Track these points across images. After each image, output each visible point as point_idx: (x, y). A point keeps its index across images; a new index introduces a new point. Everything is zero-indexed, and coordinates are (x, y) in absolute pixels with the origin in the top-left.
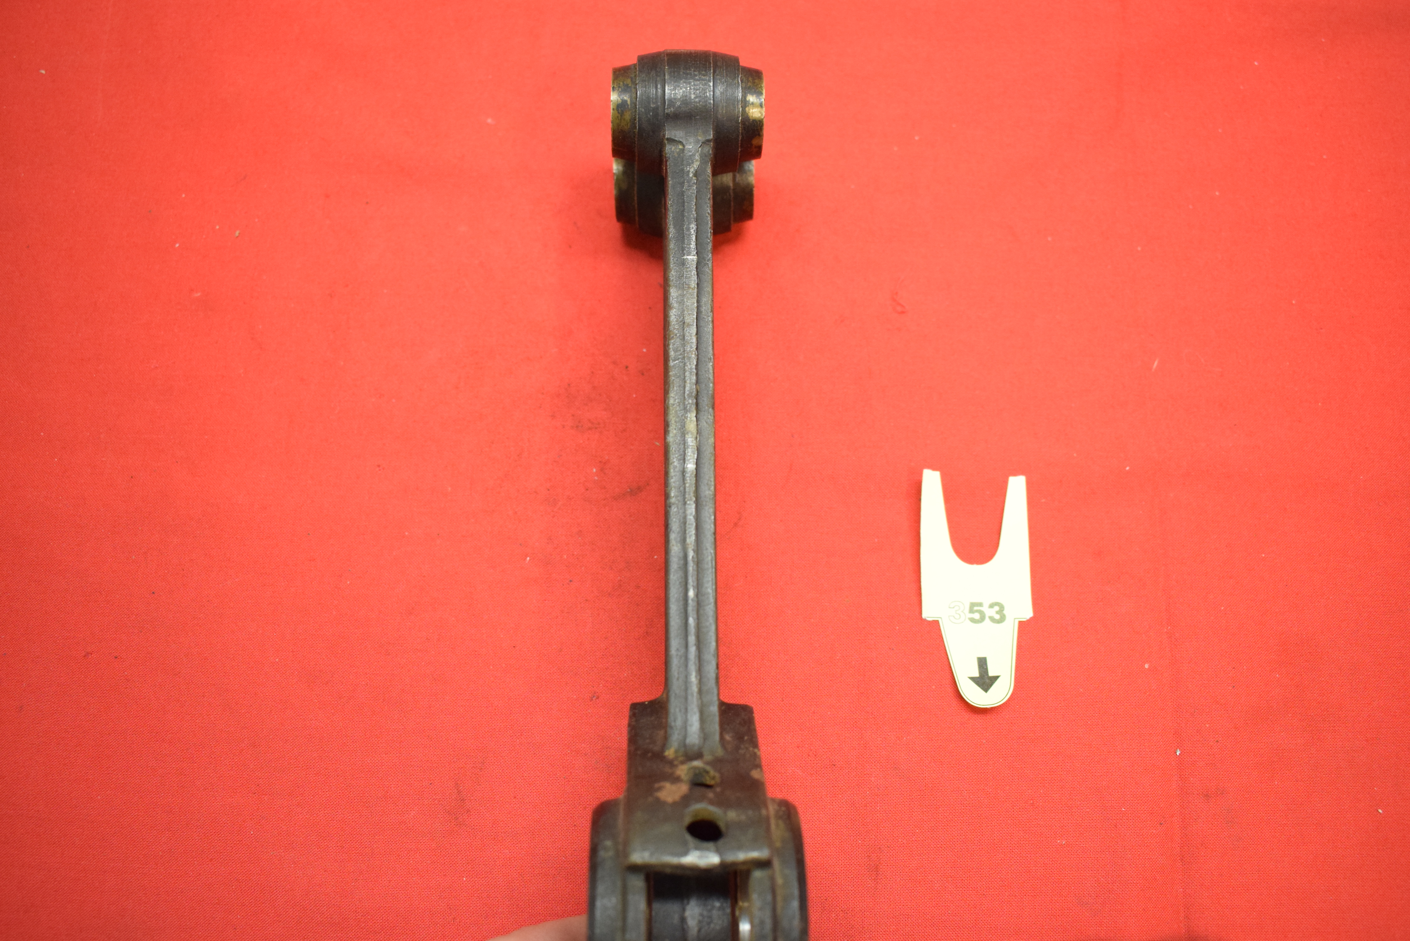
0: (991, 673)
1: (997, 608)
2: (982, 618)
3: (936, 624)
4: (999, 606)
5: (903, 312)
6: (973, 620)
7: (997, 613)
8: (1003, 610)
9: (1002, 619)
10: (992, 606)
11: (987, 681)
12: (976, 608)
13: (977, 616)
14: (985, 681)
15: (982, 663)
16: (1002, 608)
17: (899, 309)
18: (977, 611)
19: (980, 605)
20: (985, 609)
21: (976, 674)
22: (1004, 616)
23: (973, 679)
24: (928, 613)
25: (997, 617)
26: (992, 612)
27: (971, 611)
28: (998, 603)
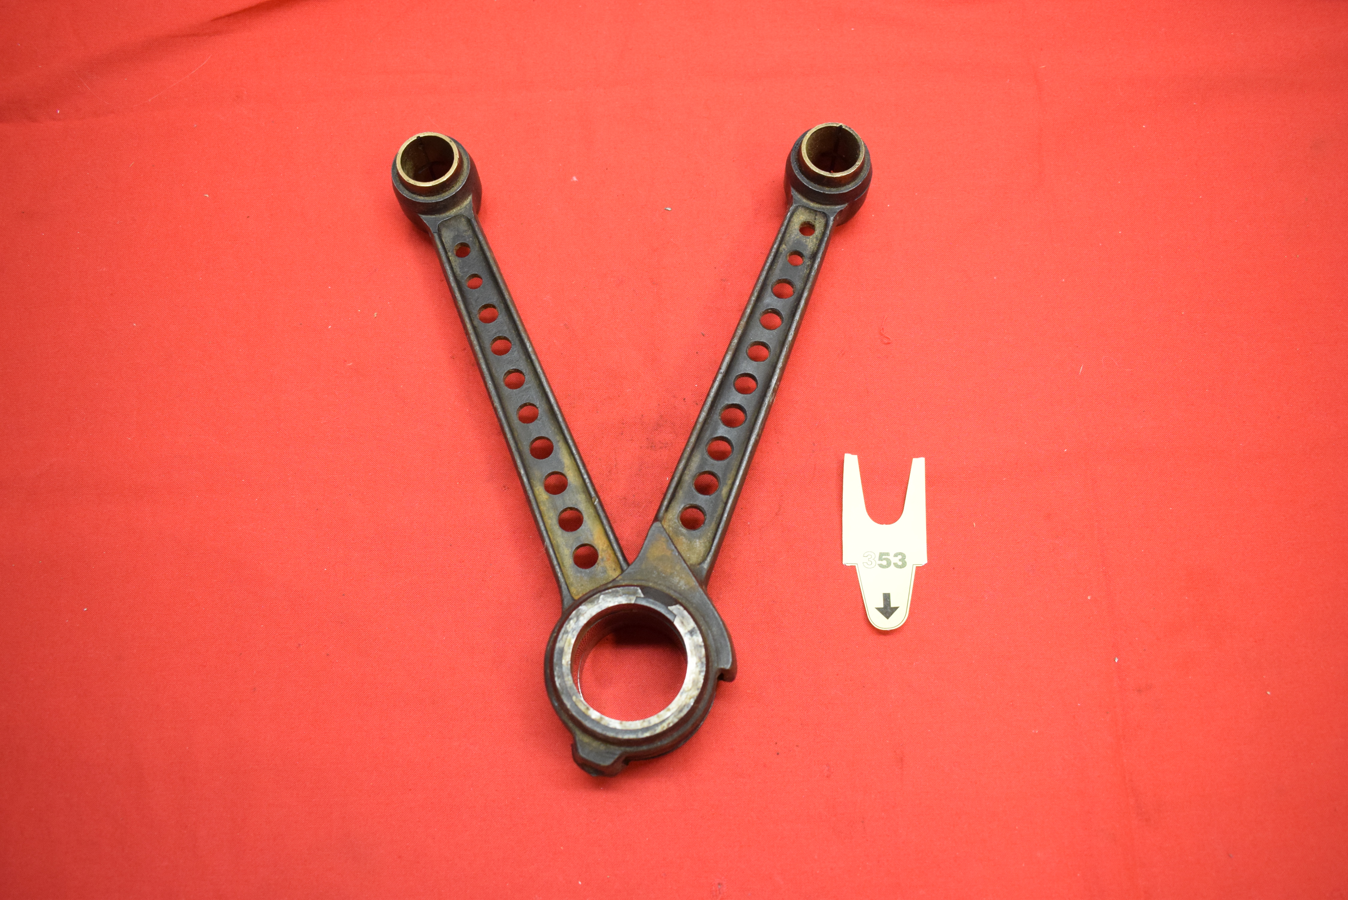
0: (893, 605)
1: (900, 557)
2: (889, 564)
3: (853, 568)
4: (901, 555)
5: (889, 343)
6: (881, 566)
7: (900, 560)
8: (905, 558)
9: (904, 565)
10: (896, 555)
11: (889, 610)
12: (884, 557)
13: (884, 563)
14: (887, 611)
15: (887, 597)
16: (904, 557)
17: (886, 341)
18: (885, 559)
19: (888, 554)
20: (891, 557)
21: (882, 606)
22: (906, 562)
23: (879, 609)
24: (847, 560)
25: (900, 563)
26: (896, 560)
27: (880, 559)
28: (901, 553)
